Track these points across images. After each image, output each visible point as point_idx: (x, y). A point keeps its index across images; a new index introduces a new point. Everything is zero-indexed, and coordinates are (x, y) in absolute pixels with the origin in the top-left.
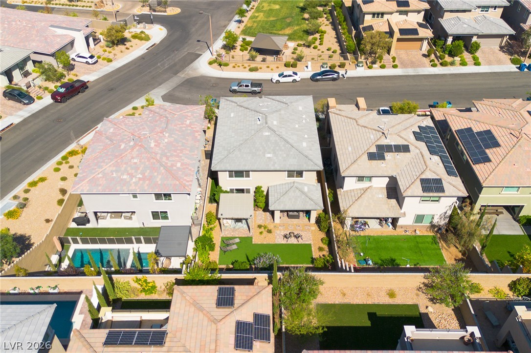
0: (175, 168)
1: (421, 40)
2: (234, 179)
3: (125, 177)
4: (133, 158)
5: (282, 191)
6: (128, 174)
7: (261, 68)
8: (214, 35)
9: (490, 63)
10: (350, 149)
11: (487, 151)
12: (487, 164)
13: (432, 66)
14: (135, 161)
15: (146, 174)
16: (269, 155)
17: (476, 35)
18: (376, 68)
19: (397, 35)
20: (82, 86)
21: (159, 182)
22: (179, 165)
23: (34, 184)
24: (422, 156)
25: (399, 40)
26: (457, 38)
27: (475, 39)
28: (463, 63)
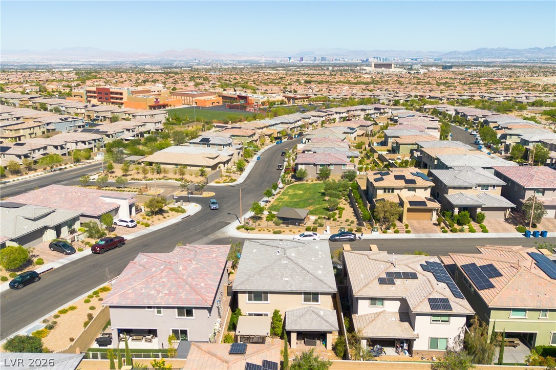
0: (198, 286)
1: (430, 210)
2: (253, 302)
3: (153, 292)
4: (162, 278)
5: (298, 314)
6: (156, 290)
7: (284, 232)
8: (243, 210)
9: (496, 231)
10: (362, 276)
11: (491, 280)
12: (492, 289)
13: (442, 232)
14: (164, 280)
15: (172, 291)
16: (286, 279)
17: (480, 206)
18: (390, 233)
19: (407, 206)
20: (121, 241)
21: (183, 297)
22: (203, 285)
23: (64, 311)
24: (429, 282)
25: (409, 210)
26: (463, 209)
27: (479, 210)
28: (472, 230)
